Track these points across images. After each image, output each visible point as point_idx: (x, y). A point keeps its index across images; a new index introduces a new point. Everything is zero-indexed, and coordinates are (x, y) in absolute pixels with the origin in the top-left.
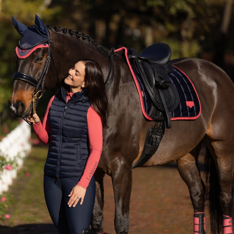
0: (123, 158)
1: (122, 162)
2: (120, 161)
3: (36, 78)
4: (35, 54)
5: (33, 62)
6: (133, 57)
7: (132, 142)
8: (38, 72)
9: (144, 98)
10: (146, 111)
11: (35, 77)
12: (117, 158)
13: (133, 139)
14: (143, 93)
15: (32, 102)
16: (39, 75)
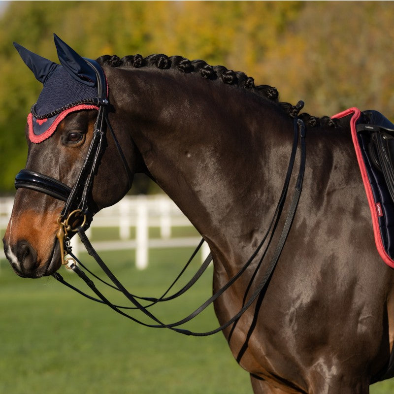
0: (335, 361)
1: (334, 370)
2: (329, 367)
3: (69, 181)
4: (63, 125)
5: (59, 144)
6: (368, 127)
7: (357, 322)
8: (73, 168)
9: (382, 219)
10: (386, 249)
11: (67, 180)
12: (321, 361)
13: (359, 314)
14: (379, 209)
15: (57, 239)
16: (73, 176)
